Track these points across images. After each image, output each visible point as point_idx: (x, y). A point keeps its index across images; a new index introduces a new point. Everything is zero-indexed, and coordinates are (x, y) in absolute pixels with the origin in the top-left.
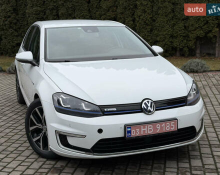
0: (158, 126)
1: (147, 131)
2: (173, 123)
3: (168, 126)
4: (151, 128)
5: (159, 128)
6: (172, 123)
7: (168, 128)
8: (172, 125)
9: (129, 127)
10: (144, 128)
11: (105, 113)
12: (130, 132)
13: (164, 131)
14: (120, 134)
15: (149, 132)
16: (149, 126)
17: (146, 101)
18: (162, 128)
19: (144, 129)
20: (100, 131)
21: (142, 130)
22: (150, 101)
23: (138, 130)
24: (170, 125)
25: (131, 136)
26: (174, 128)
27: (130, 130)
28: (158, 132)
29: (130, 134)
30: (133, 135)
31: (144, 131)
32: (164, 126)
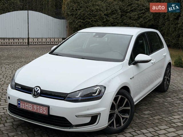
1: (29, 108)
2: (45, 108)
3: (42, 110)
4: (31, 107)
5: (36, 108)
6: (44, 108)
8: (44, 110)
9: (20, 101)
10: (27, 105)
11: (16, 88)
13: (38, 112)
14: (15, 103)
15: (30, 109)
16: (30, 105)
17: (35, 88)
18: (37, 109)
20: (9, 98)
21: (26, 106)
22: (38, 88)
23: (24, 105)
24: (43, 109)
25: (20, 107)
26: (45, 112)
27: (19, 103)
28: (35, 111)
29: (19, 106)
30: (21, 107)
31: (27, 107)
32: (39, 108)
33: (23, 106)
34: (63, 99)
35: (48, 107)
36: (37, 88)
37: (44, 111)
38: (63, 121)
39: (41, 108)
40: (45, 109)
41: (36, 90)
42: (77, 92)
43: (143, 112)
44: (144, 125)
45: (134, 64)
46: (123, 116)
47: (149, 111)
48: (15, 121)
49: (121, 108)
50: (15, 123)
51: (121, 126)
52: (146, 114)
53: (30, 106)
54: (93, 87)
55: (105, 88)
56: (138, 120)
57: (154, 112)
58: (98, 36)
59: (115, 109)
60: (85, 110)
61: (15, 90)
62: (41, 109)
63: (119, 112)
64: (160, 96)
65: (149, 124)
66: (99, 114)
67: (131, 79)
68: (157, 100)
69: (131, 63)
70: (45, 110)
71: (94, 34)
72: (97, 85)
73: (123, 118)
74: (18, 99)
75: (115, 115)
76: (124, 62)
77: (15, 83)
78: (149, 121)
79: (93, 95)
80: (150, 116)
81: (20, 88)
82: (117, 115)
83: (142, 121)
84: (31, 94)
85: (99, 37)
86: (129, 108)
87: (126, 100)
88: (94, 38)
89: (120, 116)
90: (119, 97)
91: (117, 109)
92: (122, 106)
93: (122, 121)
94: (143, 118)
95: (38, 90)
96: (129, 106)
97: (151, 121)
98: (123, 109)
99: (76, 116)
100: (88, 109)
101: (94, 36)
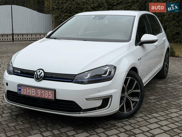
0: (39, 91)
1: (31, 93)
2: (51, 92)
3: (47, 94)
4: (34, 92)
5: (40, 93)
6: (50, 92)
8: (50, 94)
9: (20, 87)
10: (29, 90)
11: (15, 73)
12: (20, 90)
13: (43, 96)
14: (15, 90)
15: (33, 94)
16: (32, 89)
17: (38, 71)
18: (42, 94)
20: (7, 84)
21: (28, 91)
22: (41, 71)
23: (25, 90)
26: (51, 97)
27: (20, 88)
28: (39, 96)
29: (20, 92)
30: (22, 93)
32: (43, 93)
33: (24, 92)
34: (71, 81)
35: (55, 91)
36: (39, 71)
37: (49, 96)
38: (72, 106)
39: (46, 93)
40: (50, 93)
41: (39, 73)
42: (86, 73)
43: (149, 97)
44: (153, 109)
45: (140, 45)
46: (133, 100)
47: (154, 96)
48: (13, 111)
49: (130, 91)
50: (13, 113)
51: (131, 110)
52: (151, 99)
53: (33, 91)
54: (102, 67)
55: (115, 67)
56: (145, 105)
57: (159, 97)
58: (97, 18)
59: (125, 92)
60: (96, 92)
61: (14, 75)
62: (46, 94)
63: (129, 95)
64: (160, 82)
65: (158, 108)
66: (111, 97)
67: (139, 60)
68: (159, 86)
69: (137, 44)
70: (51, 94)
71: (94, 16)
72: (107, 65)
73: (133, 102)
74: (18, 85)
75: (125, 99)
76: (130, 42)
77: (13, 67)
78: (157, 105)
79: (103, 76)
80: (157, 101)
81: (20, 72)
82: (127, 98)
83: (150, 106)
84: (33, 78)
85: (99, 19)
86: (139, 91)
87: (136, 82)
88: (94, 20)
89: (130, 100)
90: (128, 78)
91: (127, 92)
92: (131, 89)
93: (132, 105)
94: (150, 103)
95: (42, 73)
96: (138, 89)
97: (159, 105)
98: (133, 92)
99: (86, 99)
100: (99, 91)
101: (94, 18)
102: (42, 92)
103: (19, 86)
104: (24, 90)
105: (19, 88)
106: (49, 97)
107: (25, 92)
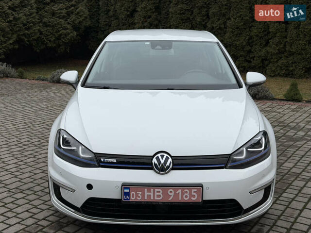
0: (171, 192)
1: (154, 198)
2: (196, 190)
3: (187, 194)
4: (160, 194)
5: (172, 194)
6: (193, 190)
7: (186, 197)
8: (193, 194)
9: (129, 188)
10: (149, 191)
11: (101, 164)
12: (127, 194)
13: (179, 199)
14: (115, 194)
15: (156, 198)
16: (156, 190)
17: (159, 155)
18: (176, 195)
19: (149, 194)
20: (90, 187)
21: (146, 193)
22: (166, 155)
23: (140, 193)
24: (190, 194)
25: (129, 200)
26: (196, 198)
27: (128, 191)
28: (170, 199)
29: (128, 197)
30: (132, 199)
31: (149, 196)
32: (180, 193)
33: (135, 197)
34: (224, 166)
36: (162, 156)
39: (187, 192)
40: (194, 192)
41: (162, 159)
53: (158, 192)
60: (260, 179)
61: (100, 168)
62: (185, 194)
66: (272, 182)
70: (195, 194)
71: (148, 43)
74: (123, 185)
76: (243, 87)
77: (95, 153)
84: (152, 169)
85: (163, 48)
95: (167, 159)
99: (249, 192)
100: (264, 176)
102: (177, 192)
103: (124, 188)
104: (138, 193)
105: (125, 191)
106: (192, 198)
107: (139, 197)
